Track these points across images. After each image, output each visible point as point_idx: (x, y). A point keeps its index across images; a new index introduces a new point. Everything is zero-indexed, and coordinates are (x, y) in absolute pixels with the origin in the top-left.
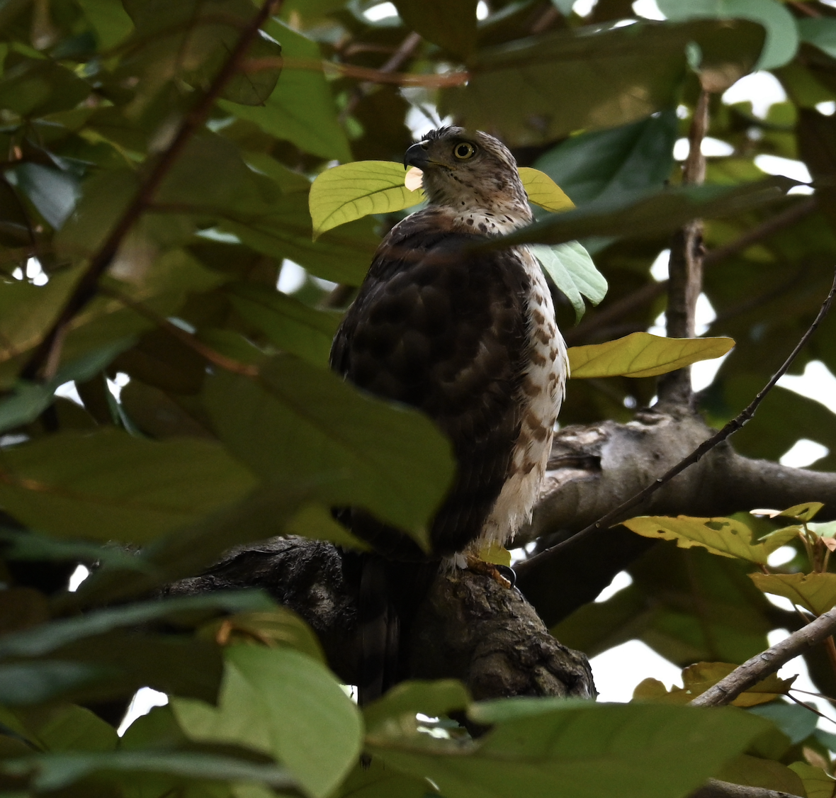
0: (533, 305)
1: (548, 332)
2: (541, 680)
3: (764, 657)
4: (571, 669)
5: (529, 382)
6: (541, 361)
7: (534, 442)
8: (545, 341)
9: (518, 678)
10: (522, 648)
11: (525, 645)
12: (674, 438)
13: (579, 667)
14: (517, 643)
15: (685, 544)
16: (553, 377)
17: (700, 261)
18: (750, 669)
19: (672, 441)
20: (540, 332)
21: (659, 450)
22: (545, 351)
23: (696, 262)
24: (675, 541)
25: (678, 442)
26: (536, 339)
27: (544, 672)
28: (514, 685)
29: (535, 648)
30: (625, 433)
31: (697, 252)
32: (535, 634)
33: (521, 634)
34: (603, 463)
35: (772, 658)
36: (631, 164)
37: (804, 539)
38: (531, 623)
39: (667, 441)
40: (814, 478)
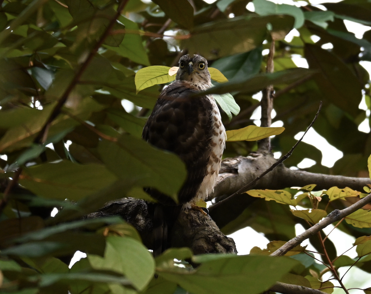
0: (214, 114)
1: (219, 124)
2: (218, 248)
3: (296, 239)
4: (228, 243)
5: (212, 142)
6: (216, 134)
7: (214, 163)
8: (218, 127)
9: (210, 247)
10: (211, 236)
11: (212, 236)
12: (263, 162)
13: (231, 243)
14: (209, 235)
15: (268, 199)
16: (221, 140)
17: (272, 99)
18: (291, 243)
19: (263, 163)
20: (216, 124)
21: (258, 166)
22: (218, 131)
23: (271, 100)
24: (264, 199)
25: (265, 163)
26: (215, 127)
27: (219, 245)
28: (208, 249)
29: (215, 236)
30: (246, 160)
31: (271, 96)
32: (215, 231)
33: (211, 231)
34: (239, 171)
35: (298, 239)
36: (246, 64)
37: (310, 197)
38: (214, 228)
39: (261, 163)
40: (313, 175)
